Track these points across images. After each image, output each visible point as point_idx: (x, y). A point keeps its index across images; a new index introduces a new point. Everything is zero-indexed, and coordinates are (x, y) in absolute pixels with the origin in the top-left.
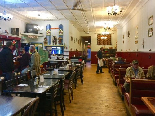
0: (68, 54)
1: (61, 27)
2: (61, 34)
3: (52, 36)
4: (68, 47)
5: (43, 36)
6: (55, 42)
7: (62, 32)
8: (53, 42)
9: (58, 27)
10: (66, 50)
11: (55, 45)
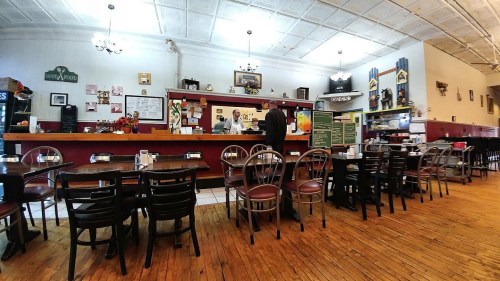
0: (422, 128)
1: (403, 64)
2: (403, 81)
3: (380, 91)
4: (424, 110)
5: (362, 95)
6: (388, 102)
7: (405, 74)
8: (384, 104)
9: (395, 66)
10: (419, 119)
11: (387, 109)
